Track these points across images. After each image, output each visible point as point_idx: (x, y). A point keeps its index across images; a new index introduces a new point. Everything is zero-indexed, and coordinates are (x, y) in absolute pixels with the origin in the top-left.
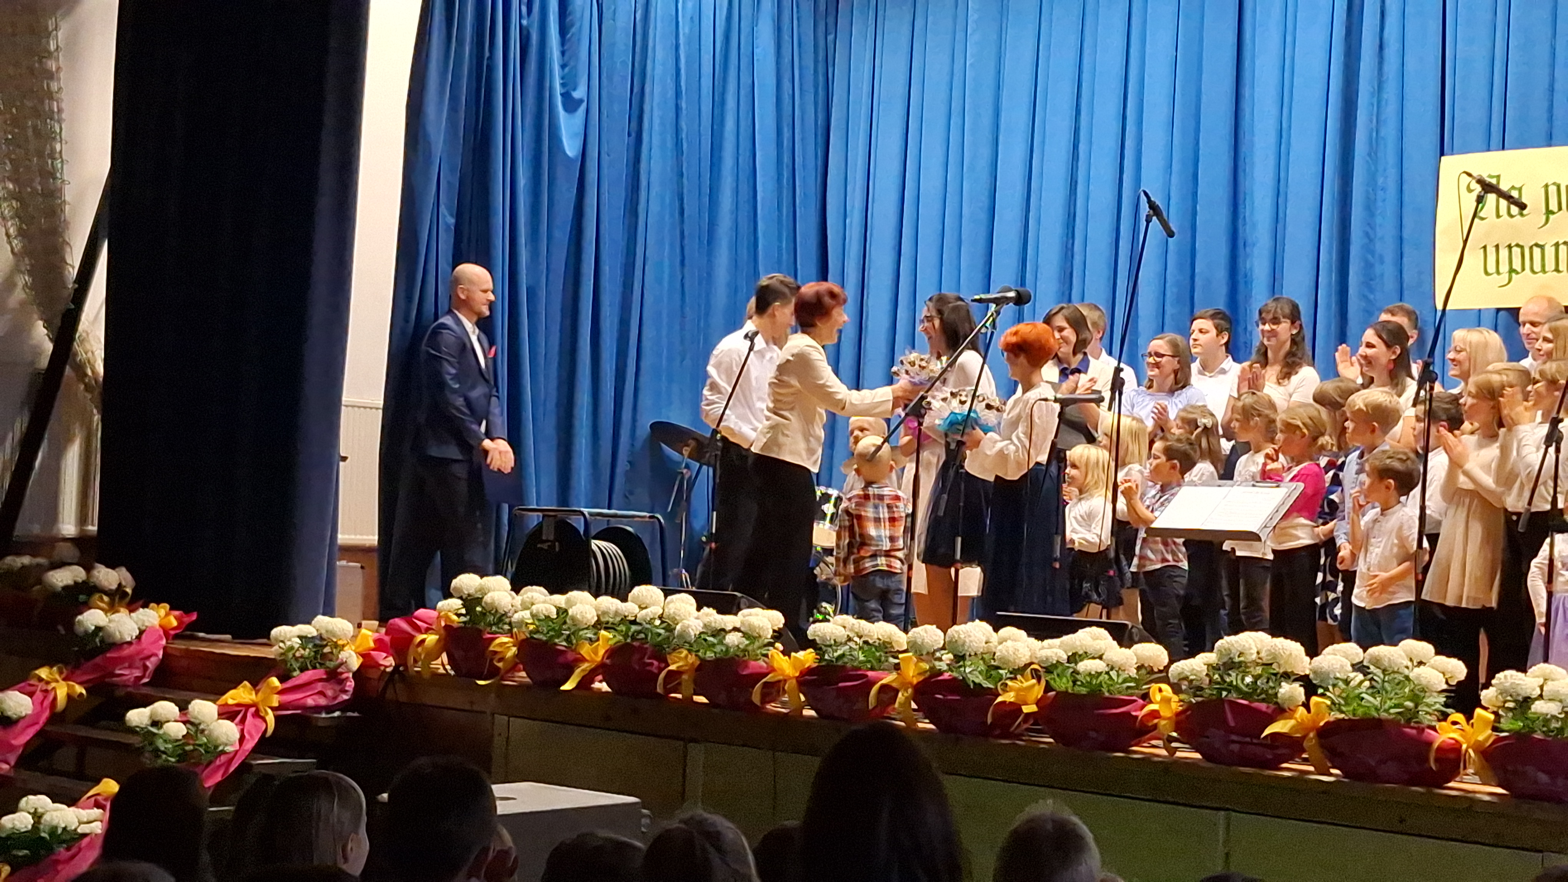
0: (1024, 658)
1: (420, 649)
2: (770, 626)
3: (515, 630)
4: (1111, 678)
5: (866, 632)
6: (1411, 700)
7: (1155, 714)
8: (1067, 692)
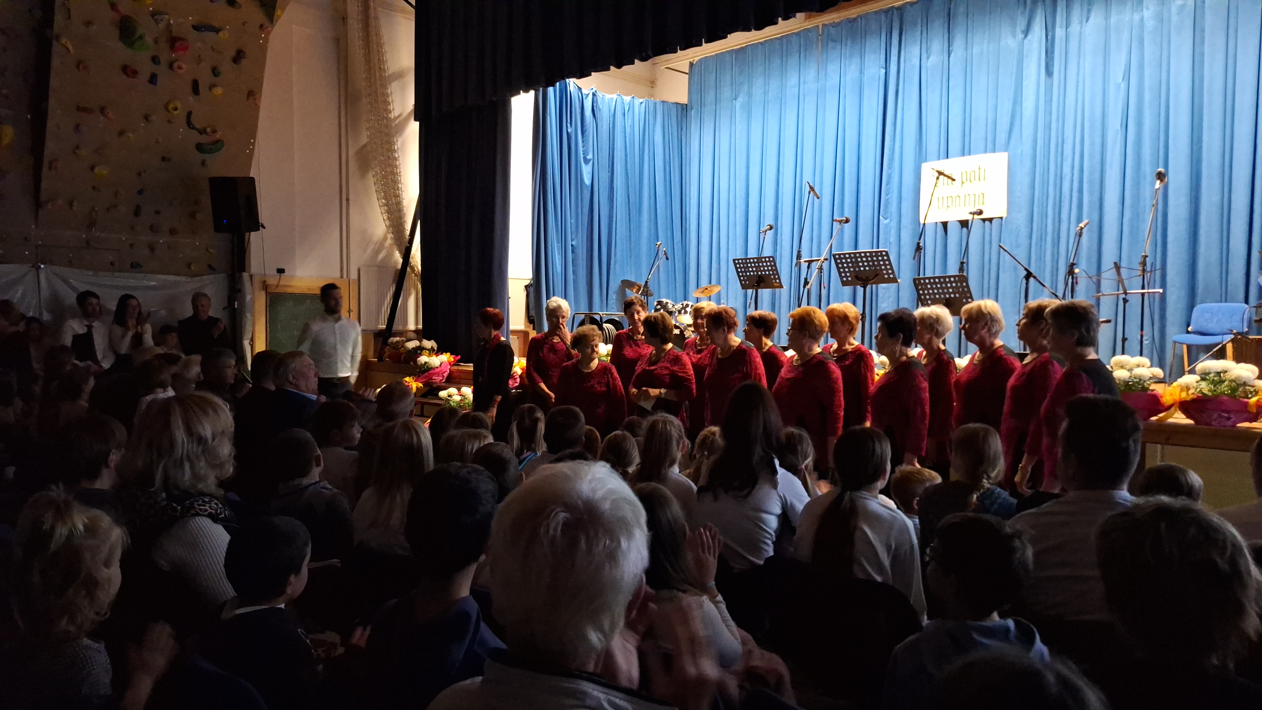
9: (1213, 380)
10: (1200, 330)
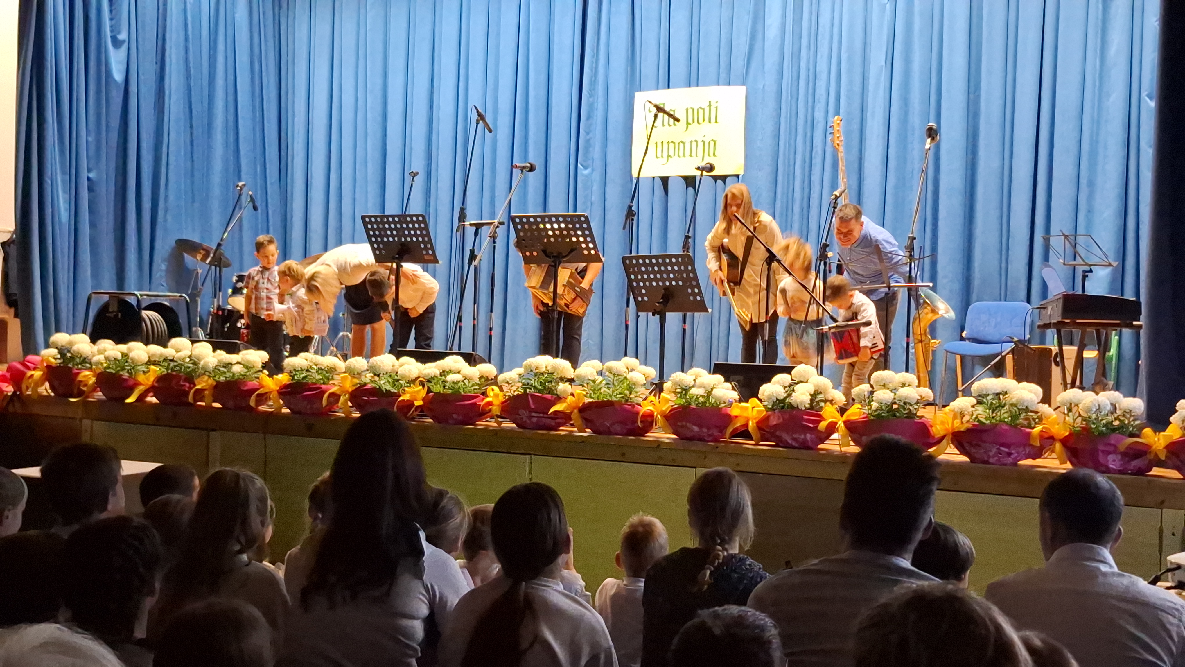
0: (414, 374)
1: (30, 380)
2: (260, 360)
3: (94, 367)
4: (465, 384)
5: (320, 362)
6: (628, 390)
7: (490, 403)
8: (439, 393)
9: (992, 403)
10: (975, 336)
